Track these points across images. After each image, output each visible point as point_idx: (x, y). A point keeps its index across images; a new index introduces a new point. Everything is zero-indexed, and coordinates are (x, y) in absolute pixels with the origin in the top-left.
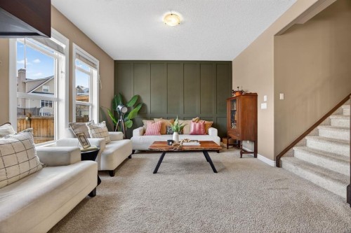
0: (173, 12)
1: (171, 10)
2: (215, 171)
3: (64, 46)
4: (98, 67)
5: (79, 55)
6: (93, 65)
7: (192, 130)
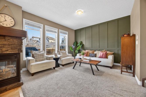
0: (78, 10)
1: (77, 10)
2: (94, 74)
3: (56, 31)
4: (68, 34)
5: (61, 32)
6: (66, 34)
7: (99, 56)
